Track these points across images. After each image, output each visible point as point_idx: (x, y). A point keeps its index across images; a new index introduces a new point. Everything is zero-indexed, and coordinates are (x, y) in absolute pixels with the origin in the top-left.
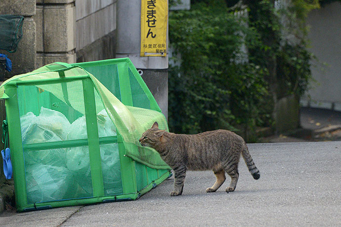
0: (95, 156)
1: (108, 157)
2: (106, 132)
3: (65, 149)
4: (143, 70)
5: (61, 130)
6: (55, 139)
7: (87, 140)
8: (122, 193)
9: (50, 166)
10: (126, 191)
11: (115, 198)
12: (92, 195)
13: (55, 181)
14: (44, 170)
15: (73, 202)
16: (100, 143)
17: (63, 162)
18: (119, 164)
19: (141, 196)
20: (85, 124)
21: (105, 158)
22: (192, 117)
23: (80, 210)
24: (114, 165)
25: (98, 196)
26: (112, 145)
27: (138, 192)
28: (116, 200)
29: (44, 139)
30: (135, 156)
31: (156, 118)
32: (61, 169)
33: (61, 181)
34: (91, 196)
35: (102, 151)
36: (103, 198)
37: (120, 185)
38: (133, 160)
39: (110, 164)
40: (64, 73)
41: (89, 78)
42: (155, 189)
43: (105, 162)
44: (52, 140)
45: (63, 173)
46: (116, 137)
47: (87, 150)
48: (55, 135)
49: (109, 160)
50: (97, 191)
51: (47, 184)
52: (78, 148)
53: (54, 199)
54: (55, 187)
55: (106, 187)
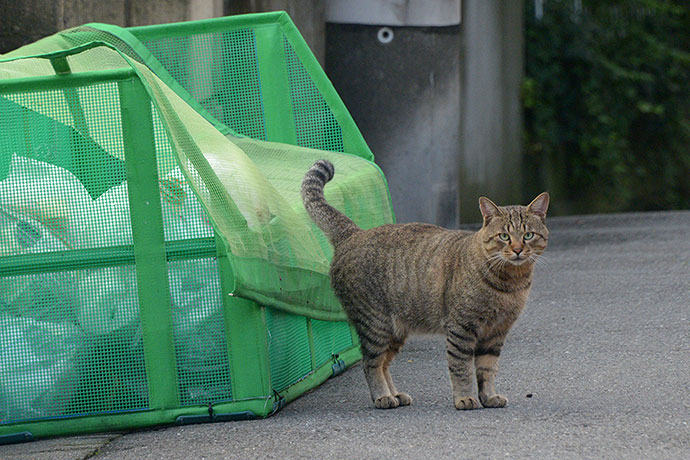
0: (155, 294)
1: (191, 296)
2: (186, 227)
3: (73, 274)
4: (394, 28)
5: (65, 219)
6: (48, 244)
7: (131, 248)
8: (228, 398)
9: (31, 321)
10: (241, 392)
11: (211, 411)
12: (146, 403)
13: (45, 364)
14: (15, 332)
15: (93, 422)
16: (169, 256)
17: (67, 310)
18: (221, 316)
19: (283, 407)
20: (126, 203)
21: (183, 299)
22: (604, 119)
23: (104, 450)
24: (209, 320)
25: (163, 405)
26: (203, 261)
27: (275, 393)
28: (211, 418)
29: (16, 245)
30: (267, 294)
31: (353, 177)
32: (59, 329)
33: (62, 365)
34: (143, 405)
35: (175, 278)
36: (177, 412)
37: (224, 376)
38: (260, 305)
39: (198, 316)
40: (65, 61)
41: (134, 74)
42: (337, 379)
43: (184, 311)
44: (38, 248)
45: (68, 341)
46: (211, 240)
47: (132, 276)
48: (46, 233)
49: (196, 304)
50: (160, 392)
51: (19, 371)
52: (108, 271)
53: (40, 413)
54: (43, 379)
55: (185, 379)
